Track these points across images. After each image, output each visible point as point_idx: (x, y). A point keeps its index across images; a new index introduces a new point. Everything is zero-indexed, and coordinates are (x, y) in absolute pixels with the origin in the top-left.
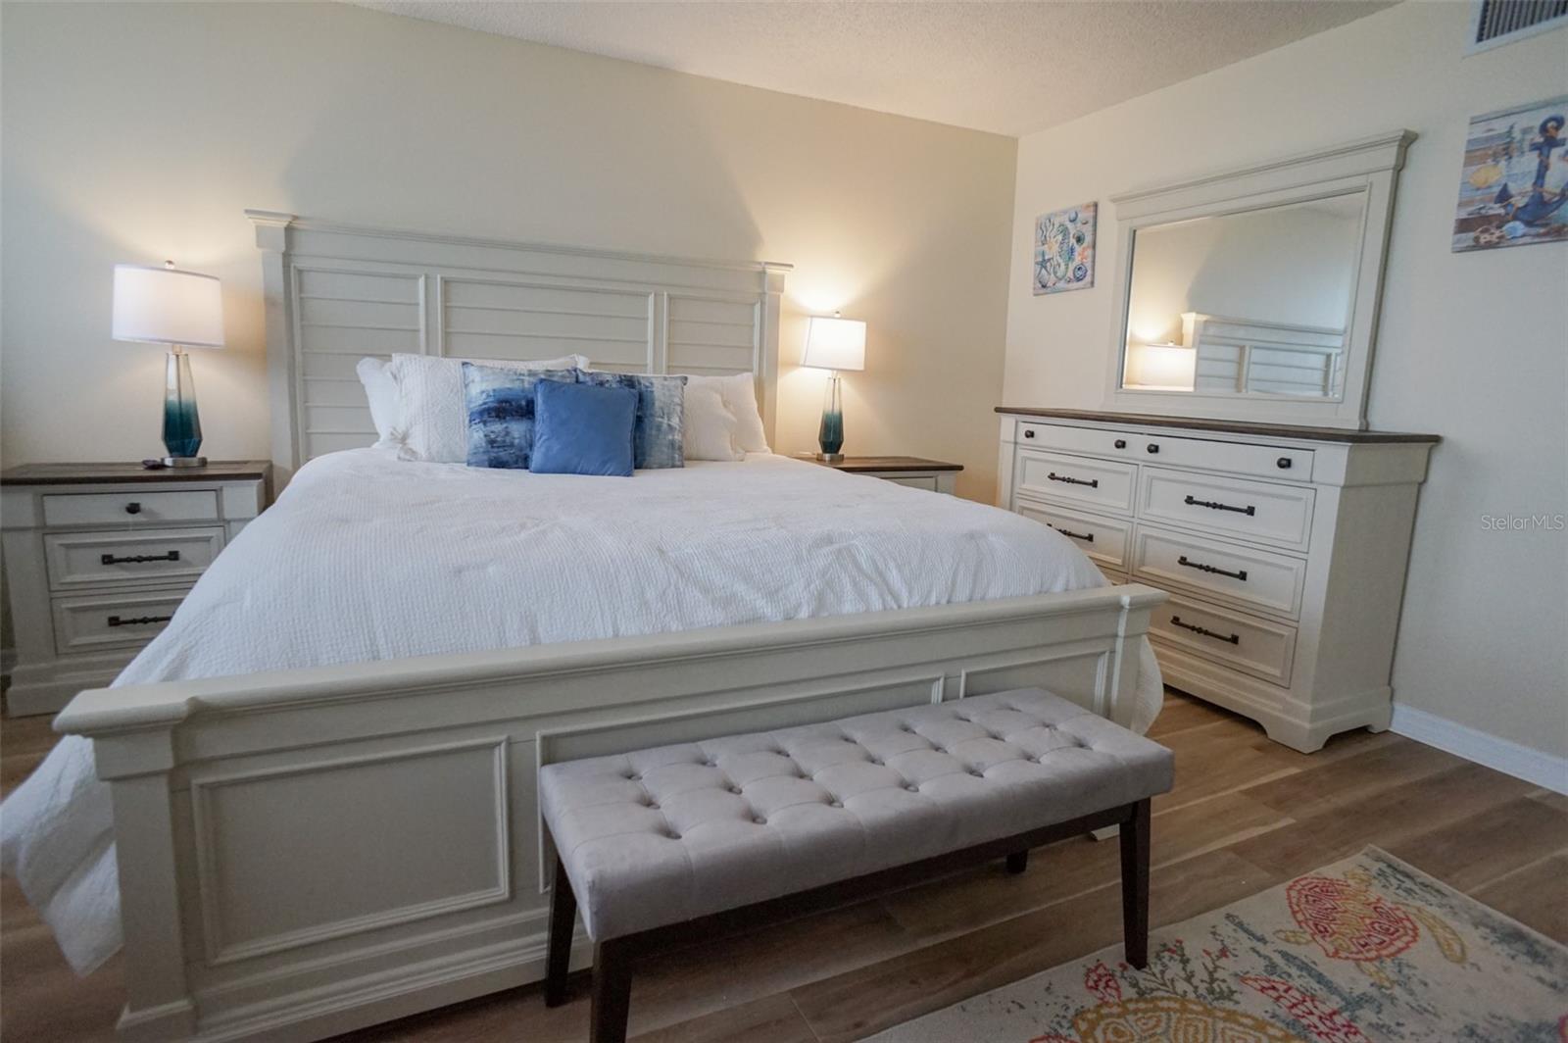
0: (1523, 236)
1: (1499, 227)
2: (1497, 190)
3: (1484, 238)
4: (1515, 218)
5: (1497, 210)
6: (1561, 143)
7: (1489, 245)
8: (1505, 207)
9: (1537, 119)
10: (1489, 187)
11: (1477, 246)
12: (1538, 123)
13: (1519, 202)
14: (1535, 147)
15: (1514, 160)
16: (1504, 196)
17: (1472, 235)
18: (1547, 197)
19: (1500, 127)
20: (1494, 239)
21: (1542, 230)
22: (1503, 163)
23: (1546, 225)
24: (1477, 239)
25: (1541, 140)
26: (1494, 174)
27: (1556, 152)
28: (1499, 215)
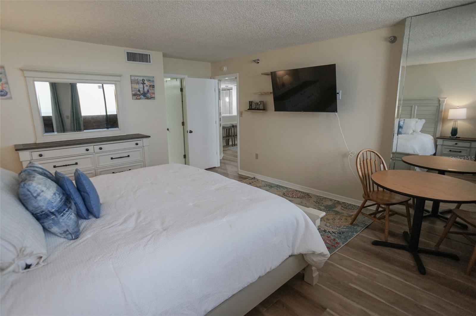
0: (144, 98)
1: (140, 96)
2: (138, 89)
3: (138, 98)
4: (142, 95)
5: (139, 93)
6: (145, 84)
7: (139, 99)
8: (140, 93)
9: (141, 78)
10: (137, 89)
11: (137, 99)
12: (142, 79)
13: (142, 92)
14: (142, 83)
15: (139, 85)
16: (139, 91)
17: (136, 97)
18: (145, 92)
19: (136, 78)
20: (139, 98)
21: (146, 98)
22: (138, 85)
23: (146, 97)
24: (137, 98)
25: (142, 82)
26: (137, 86)
27: (145, 85)
28: (139, 94)
